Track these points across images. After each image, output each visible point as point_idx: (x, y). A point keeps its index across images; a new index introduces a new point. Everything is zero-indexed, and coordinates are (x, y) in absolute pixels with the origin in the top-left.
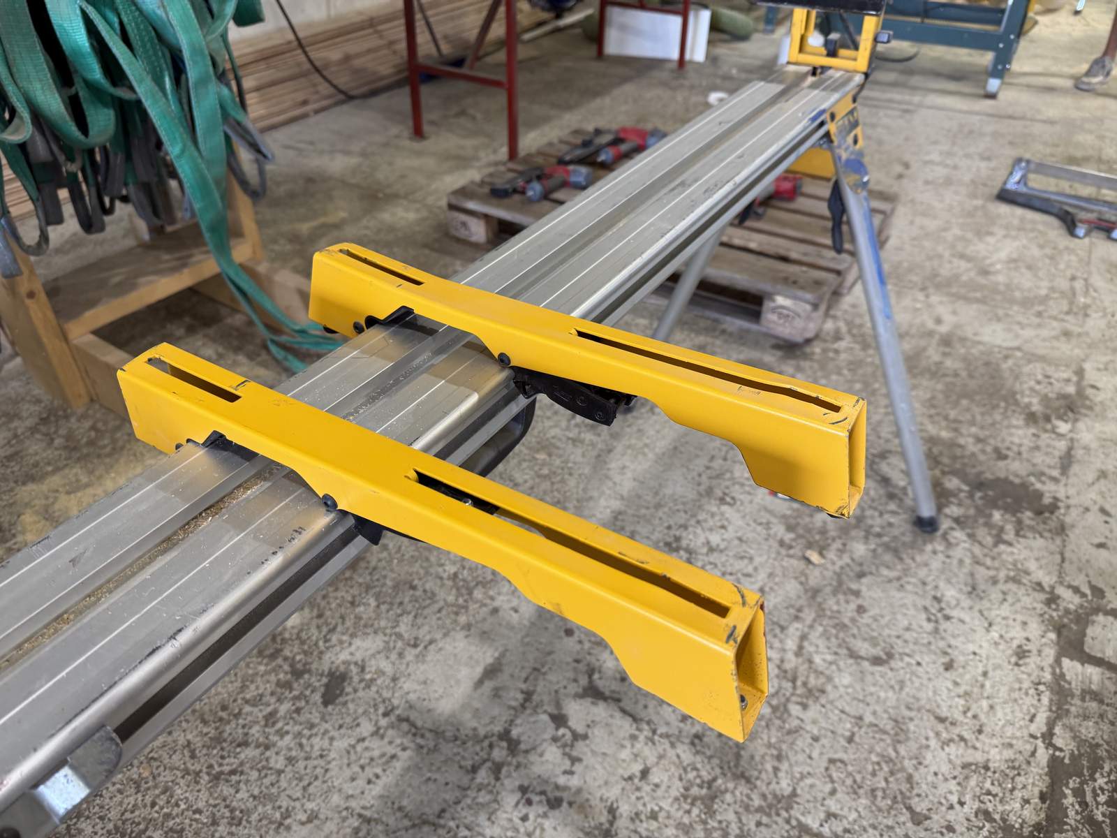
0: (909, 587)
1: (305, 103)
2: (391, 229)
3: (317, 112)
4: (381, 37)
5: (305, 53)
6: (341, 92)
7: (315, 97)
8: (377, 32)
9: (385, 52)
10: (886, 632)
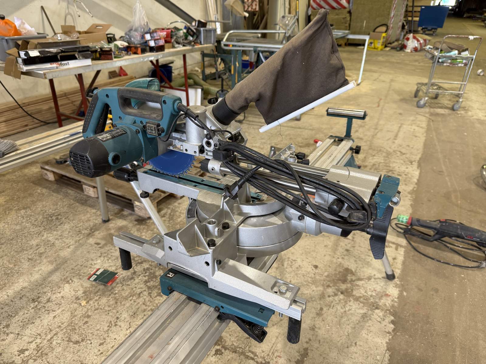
0: (111, 314)
1: (26, 126)
2: (25, 175)
3: (30, 129)
4: (69, 100)
5: (23, 109)
6: (42, 122)
7: (32, 123)
8: (68, 98)
9: (71, 105)
10: (89, 331)
